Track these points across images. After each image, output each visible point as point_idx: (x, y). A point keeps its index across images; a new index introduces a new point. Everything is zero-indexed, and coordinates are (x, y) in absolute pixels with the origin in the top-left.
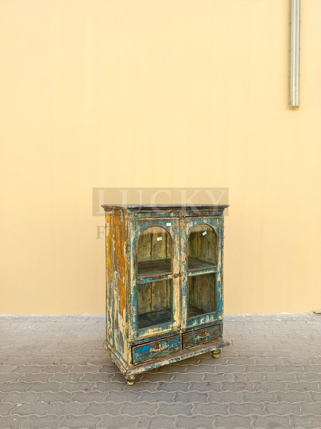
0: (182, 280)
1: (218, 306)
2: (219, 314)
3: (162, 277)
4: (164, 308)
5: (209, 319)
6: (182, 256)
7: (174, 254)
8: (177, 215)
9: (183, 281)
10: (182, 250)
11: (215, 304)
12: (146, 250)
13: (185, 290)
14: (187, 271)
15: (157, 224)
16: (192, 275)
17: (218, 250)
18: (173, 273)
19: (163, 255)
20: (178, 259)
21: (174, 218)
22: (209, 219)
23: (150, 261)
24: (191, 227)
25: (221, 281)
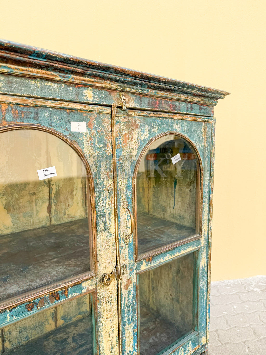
0: (123, 287)
1: (201, 319)
2: (202, 333)
3: (63, 292)
4: (85, 313)
5: (183, 352)
6: (122, 220)
7: (99, 219)
8: (104, 98)
9: (126, 287)
10: (121, 203)
11: (195, 316)
12: (36, 204)
13: (133, 308)
14: (136, 259)
15: (33, 122)
16: (149, 266)
17: (202, 198)
18: (96, 274)
19: (79, 211)
20: (112, 230)
21: (96, 108)
22: (185, 123)
23: (47, 227)
24: (145, 140)
25: (206, 265)
